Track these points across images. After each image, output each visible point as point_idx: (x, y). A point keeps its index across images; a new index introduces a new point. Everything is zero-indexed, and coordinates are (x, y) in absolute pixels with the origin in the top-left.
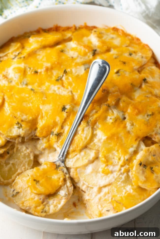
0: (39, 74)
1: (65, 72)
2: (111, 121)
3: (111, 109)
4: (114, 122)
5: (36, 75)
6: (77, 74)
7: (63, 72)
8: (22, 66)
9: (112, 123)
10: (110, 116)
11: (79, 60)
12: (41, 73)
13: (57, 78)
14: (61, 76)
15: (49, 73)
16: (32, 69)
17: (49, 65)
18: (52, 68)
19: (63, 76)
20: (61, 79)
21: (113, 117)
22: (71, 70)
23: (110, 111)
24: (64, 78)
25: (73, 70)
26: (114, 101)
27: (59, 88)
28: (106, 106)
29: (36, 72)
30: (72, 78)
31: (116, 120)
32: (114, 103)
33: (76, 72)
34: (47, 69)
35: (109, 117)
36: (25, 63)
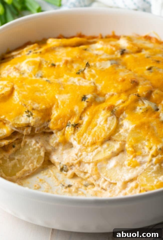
0: (56, 67)
1: (88, 65)
2: (141, 111)
3: (141, 100)
4: (145, 111)
5: (53, 68)
6: (101, 67)
7: (85, 65)
8: (38, 59)
9: (142, 113)
10: (140, 106)
11: (104, 57)
12: (59, 66)
13: (78, 72)
14: (83, 69)
15: (69, 66)
16: (49, 62)
17: (69, 59)
18: (72, 62)
19: (85, 69)
20: (83, 72)
21: (143, 107)
22: (95, 64)
23: (140, 102)
24: (86, 72)
25: (98, 64)
26: (145, 92)
27: (79, 80)
28: (135, 95)
29: (54, 65)
30: (96, 70)
31: (147, 110)
32: (144, 93)
33: (100, 66)
34: (67, 62)
35: (138, 108)
36: (41, 57)
